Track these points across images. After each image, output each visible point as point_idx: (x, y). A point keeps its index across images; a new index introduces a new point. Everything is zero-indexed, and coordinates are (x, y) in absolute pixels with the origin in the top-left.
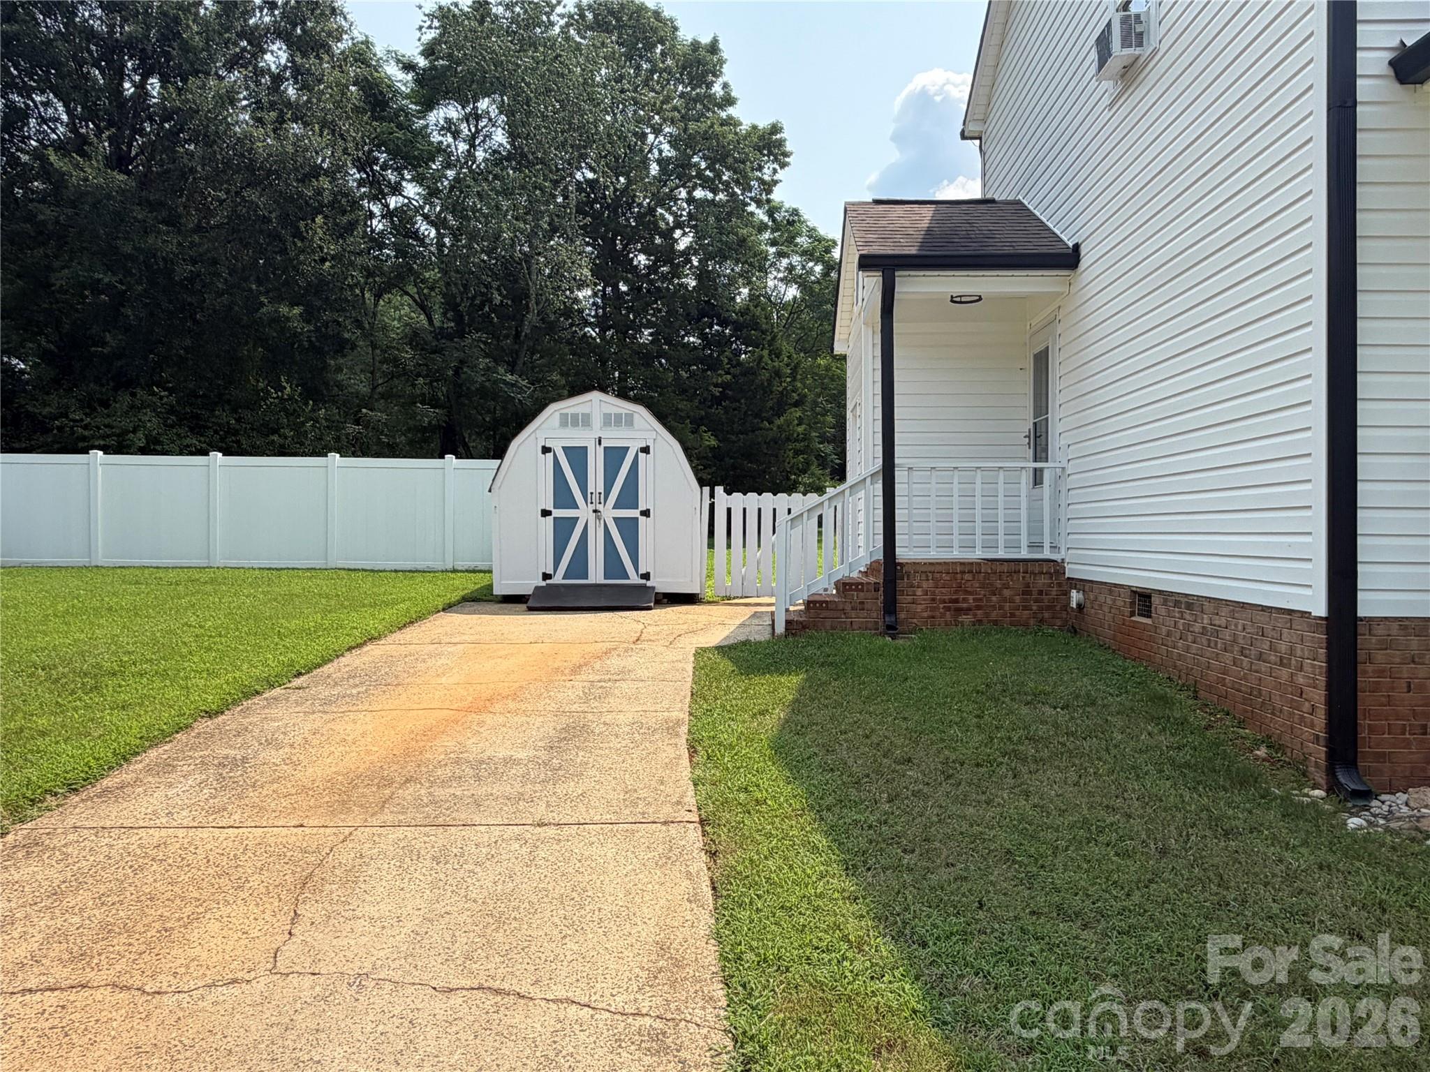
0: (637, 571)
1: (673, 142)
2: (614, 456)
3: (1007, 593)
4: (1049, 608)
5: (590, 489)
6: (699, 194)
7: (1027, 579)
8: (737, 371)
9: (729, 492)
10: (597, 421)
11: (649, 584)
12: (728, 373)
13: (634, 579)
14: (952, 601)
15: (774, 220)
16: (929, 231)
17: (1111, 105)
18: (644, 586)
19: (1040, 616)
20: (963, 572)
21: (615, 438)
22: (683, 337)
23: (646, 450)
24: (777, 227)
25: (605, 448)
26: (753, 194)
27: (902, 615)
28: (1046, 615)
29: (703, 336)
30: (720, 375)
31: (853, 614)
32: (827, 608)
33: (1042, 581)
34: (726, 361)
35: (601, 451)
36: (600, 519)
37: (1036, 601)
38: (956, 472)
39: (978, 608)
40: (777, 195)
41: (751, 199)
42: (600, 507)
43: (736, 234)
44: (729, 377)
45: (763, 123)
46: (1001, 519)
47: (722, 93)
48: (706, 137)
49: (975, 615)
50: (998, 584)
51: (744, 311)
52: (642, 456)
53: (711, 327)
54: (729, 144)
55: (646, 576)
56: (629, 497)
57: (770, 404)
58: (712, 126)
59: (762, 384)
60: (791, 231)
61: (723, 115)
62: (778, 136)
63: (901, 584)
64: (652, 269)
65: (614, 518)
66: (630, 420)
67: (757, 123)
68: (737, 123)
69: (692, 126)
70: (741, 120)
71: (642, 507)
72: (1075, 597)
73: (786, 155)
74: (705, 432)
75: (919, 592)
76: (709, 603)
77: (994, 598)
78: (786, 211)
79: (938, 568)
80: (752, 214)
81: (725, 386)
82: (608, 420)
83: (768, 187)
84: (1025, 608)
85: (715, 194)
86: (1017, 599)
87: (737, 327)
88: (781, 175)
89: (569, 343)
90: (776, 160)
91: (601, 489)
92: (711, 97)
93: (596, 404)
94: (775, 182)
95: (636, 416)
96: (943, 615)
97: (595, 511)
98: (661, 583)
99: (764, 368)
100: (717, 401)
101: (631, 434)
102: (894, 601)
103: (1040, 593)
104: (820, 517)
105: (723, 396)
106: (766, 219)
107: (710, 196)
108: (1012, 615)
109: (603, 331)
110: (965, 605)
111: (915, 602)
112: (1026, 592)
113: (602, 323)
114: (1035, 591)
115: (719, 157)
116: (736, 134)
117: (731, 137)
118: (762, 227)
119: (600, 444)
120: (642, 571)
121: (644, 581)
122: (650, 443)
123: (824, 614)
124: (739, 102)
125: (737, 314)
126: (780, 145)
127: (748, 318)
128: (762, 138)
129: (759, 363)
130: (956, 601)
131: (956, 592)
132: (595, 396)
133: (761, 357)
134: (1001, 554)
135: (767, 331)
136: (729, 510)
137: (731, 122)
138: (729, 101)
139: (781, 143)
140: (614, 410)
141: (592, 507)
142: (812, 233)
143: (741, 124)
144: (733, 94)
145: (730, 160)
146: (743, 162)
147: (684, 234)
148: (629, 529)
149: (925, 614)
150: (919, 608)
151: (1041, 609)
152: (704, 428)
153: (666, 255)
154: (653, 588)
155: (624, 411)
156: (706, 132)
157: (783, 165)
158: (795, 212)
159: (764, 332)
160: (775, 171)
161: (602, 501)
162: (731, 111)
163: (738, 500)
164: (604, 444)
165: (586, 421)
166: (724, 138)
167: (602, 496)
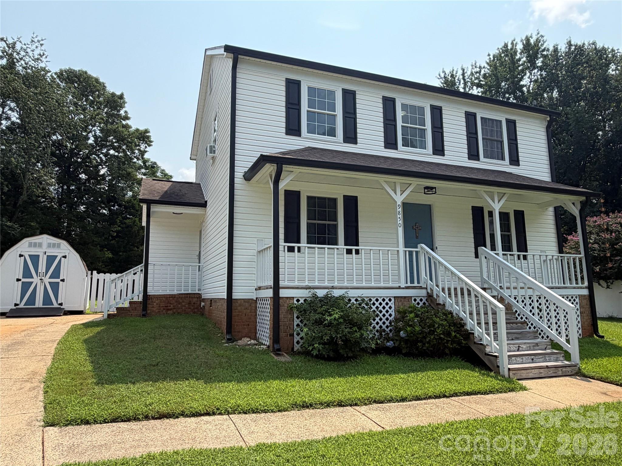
0: (57, 302)
1: (102, 131)
2: (51, 259)
3: (183, 304)
4: (196, 308)
5: (40, 271)
6: (112, 152)
7: (190, 299)
8: (124, 226)
9: (98, 273)
10: (45, 245)
11: (62, 307)
12: (119, 226)
13: (56, 305)
14: (166, 307)
15: (145, 165)
16: (166, 192)
17: (212, 165)
18: (60, 308)
19: (194, 311)
20: (170, 297)
21: (52, 252)
22: (100, 210)
23: (65, 257)
24: (146, 168)
25: (47, 256)
26: (135, 155)
27: (149, 312)
28: (196, 310)
29: (110, 210)
30: (116, 227)
31: (132, 311)
32: (123, 310)
33: (195, 300)
34: (119, 221)
35: (45, 257)
36: (42, 282)
37: (193, 306)
38: (169, 267)
39: (174, 309)
40: (146, 156)
41: (135, 157)
42: (43, 278)
43: (126, 171)
44: (120, 228)
45: (142, 128)
46: (190, 282)
47: (124, 114)
48: (115, 131)
49: (173, 311)
50: (181, 301)
51: (129, 201)
52: (63, 259)
53: (114, 206)
54: (125, 135)
55: (61, 304)
56: (56, 274)
57: (138, 240)
58: (118, 128)
59: (135, 232)
60: (153, 171)
61: (124, 122)
62: (148, 134)
63: (149, 302)
64: (88, 180)
65: (49, 282)
66: (59, 246)
67: (138, 128)
68: (130, 127)
69: (109, 126)
70: (132, 126)
71: (61, 278)
72: (203, 304)
73: (151, 142)
74: (106, 251)
75: (155, 304)
76: (87, 314)
77: (179, 305)
78: (151, 163)
79: (161, 296)
80: (135, 163)
81: (118, 232)
82: (49, 246)
83: (143, 153)
84: (189, 308)
85: (119, 153)
86: (187, 306)
87: (126, 207)
88: (148, 149)
89: (41, 209)
90: (146, 143)
91: (44, 271)
92: (119, 116)
93: (45, 239)
94: (146, 152)
95: (62, 244)
96: (162, 311)
97: (41, 279)
98: (67, 307)
99: (136, 225)
100: (114, 238)
101: (59, 251)
102: (146, 307)
103: (194, 303)
104: (122, 280)
105: (117, 236)
106: (142, 164)
107: (116, 154)
108: (185, 311)
109: (60, 205)
110: (170, 308)
111: (153, 307)
112: (190, 303)
113: (60, 202)
114: (192, 303)
115: (121, 139)
116: (129, 132)
117: (126, 133)
118: (140, 168)
119: (45, 254)
120: (59, 302)
121: (60, 306)
122: (67, 254)
123: (123, 312)
124: (131, 119)
125: (125, 202)
126: (148, 138)
127: (130, 204)
128: (141, 134)
129: (134, 223)
130: (167, 307)
131: (167, 304)
132: (45, 236)
133: (135, 221)
134: (183, 292)
135: (139, 210)
136: (98, 280)
137: (127, 127)
138: (127, 118)
139: (148, 137)
140: (52, 242)
141: (39, 278)
142: (163, 172)
143: (131, 127)
144: (129, 116)
145: (126, 142)
146: (131, 143)
147: (103, 168)
148: (55, 287)
149: (157, 311)
150: (155, 309)
151: (194, 309)
152: (106, 249)
153: (94, 175)
154: (64, 309)
155: (57, 242)
156: (115, 130)
157: (150, 146)
158: (155, 163)
159: (137, 211)
160: (146, 147)
161: (44, 275)
162: (128, 122)
163: (102, 276)
164: (47, 254)
165: (40, 245)
166: (123, 133)
167: (44, 274)
